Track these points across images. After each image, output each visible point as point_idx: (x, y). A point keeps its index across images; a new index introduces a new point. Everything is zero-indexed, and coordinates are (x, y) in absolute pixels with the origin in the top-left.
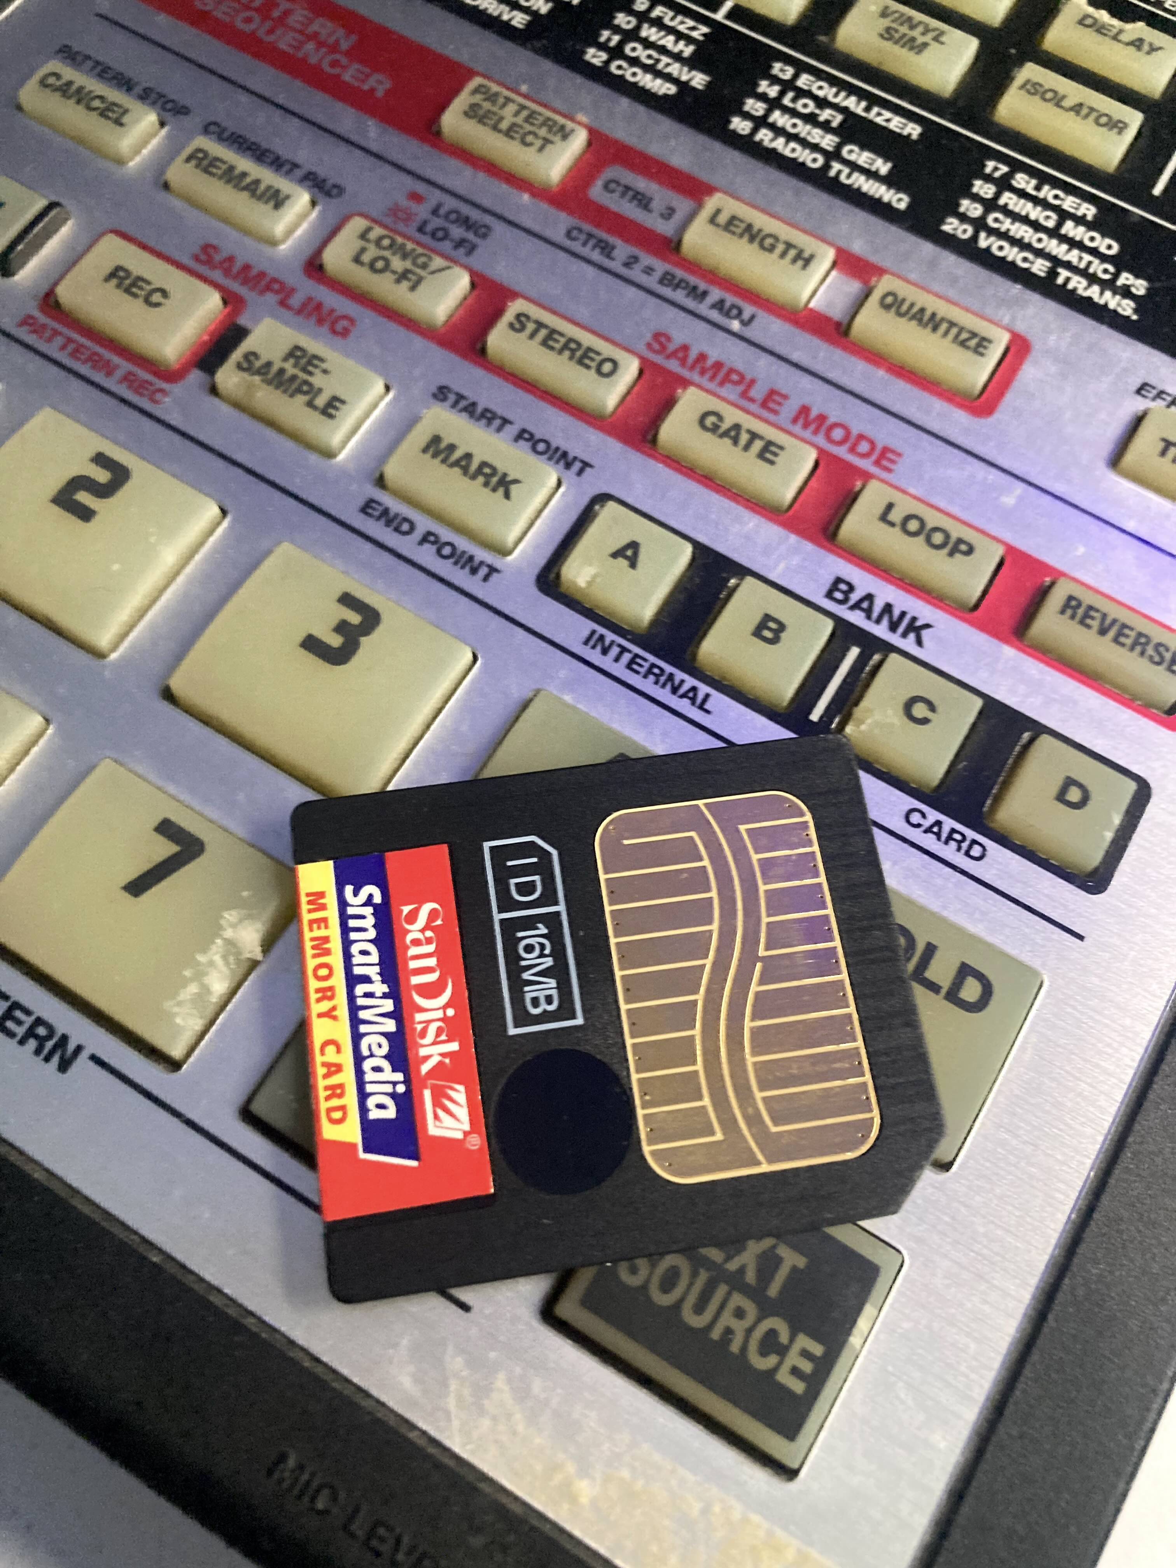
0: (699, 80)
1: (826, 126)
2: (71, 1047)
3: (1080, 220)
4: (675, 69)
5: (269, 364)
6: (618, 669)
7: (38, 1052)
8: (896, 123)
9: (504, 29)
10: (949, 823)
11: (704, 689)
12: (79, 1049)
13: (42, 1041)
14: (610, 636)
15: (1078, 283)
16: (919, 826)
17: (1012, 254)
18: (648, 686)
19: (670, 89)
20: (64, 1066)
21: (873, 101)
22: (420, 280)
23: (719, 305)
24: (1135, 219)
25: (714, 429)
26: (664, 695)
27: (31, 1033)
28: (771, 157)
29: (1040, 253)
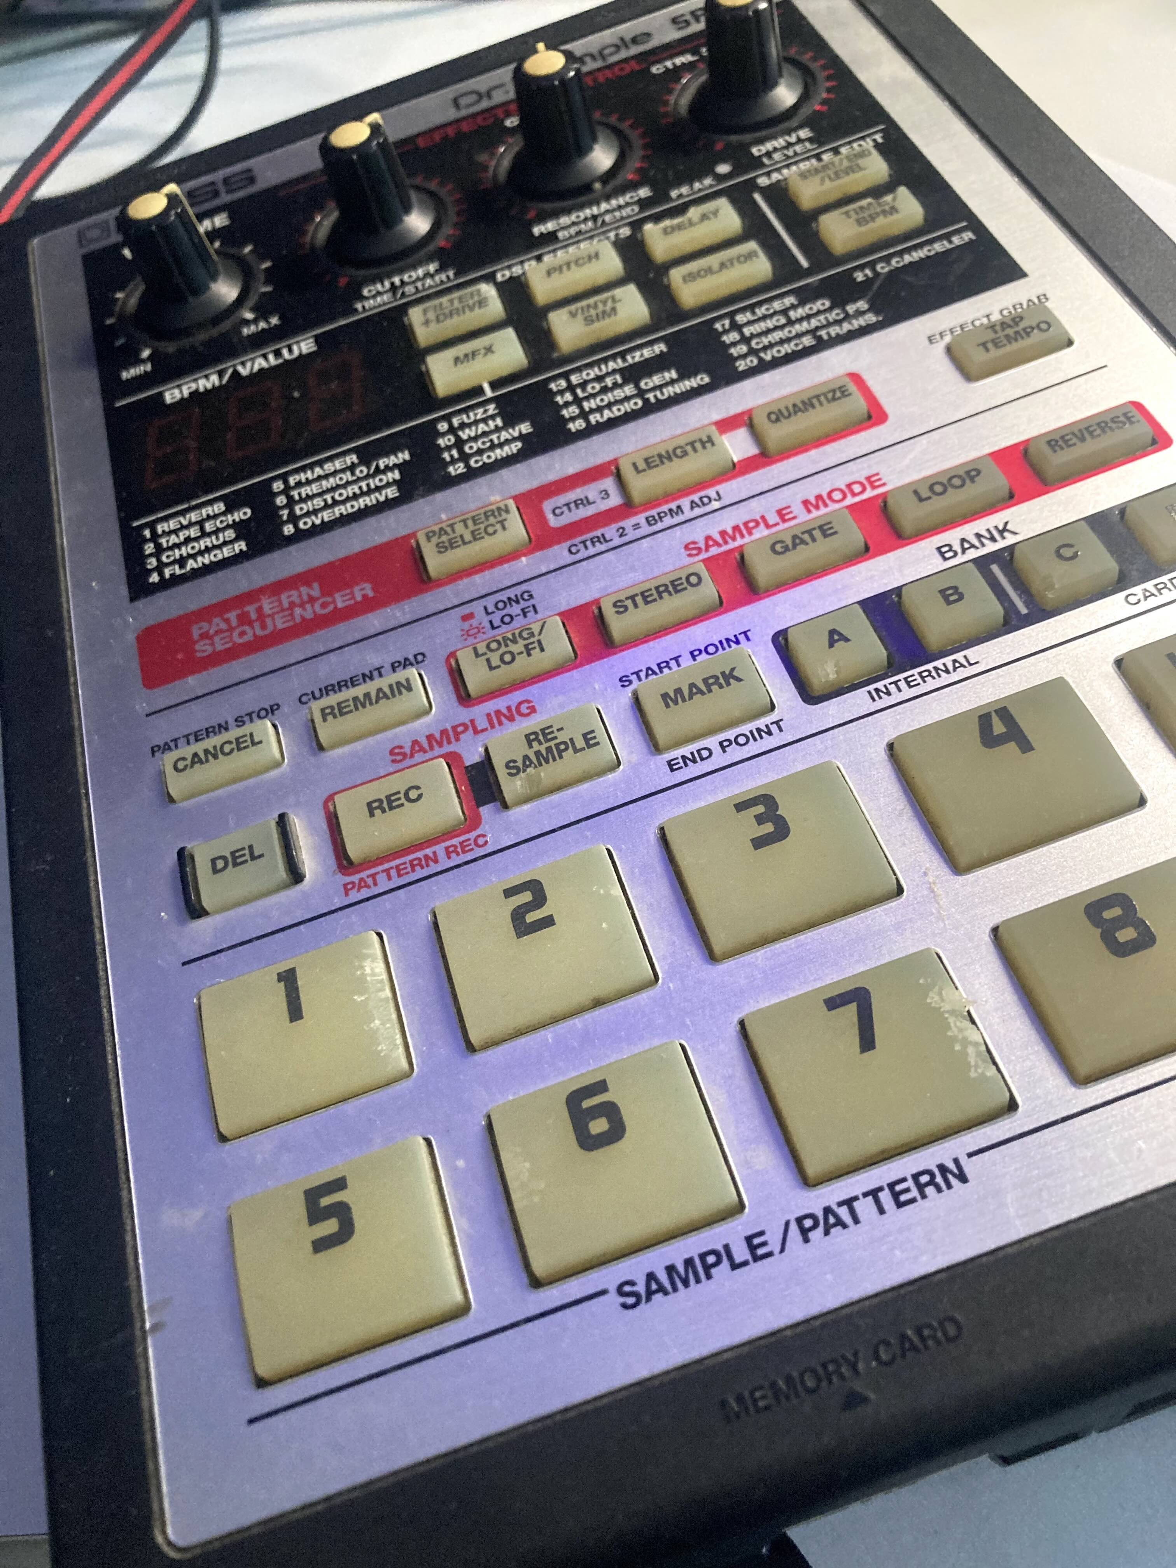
0: (525, 428)
1: (616, 385)
2: (952, 1166)
3: (793, 307)
4: (504, 435)
5: (526, 757)
6: (908, 693)
7: (939, 1190)
8: (647, 353)
9: (389, 504)
10: (1149, 585)
11: (959, 656)
12: (956, 1161)
13: (932, 1182)
14: (880, 685)
15: (834, 331)
16: (1139, 601)
17: (787, 348)
18: (931, 684)
19: (519, 445)
20: (963, 1178)
21: (623, 355)
22: (539, 642)
23: (693, 505)
24: (817, 284)
25: (786, 549)
26: (946, 679)
27: (921, 1188)
28: (612, 423)
29: (799, 336)
